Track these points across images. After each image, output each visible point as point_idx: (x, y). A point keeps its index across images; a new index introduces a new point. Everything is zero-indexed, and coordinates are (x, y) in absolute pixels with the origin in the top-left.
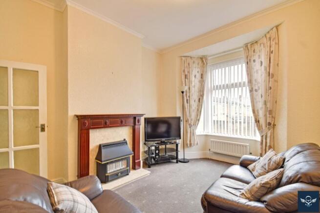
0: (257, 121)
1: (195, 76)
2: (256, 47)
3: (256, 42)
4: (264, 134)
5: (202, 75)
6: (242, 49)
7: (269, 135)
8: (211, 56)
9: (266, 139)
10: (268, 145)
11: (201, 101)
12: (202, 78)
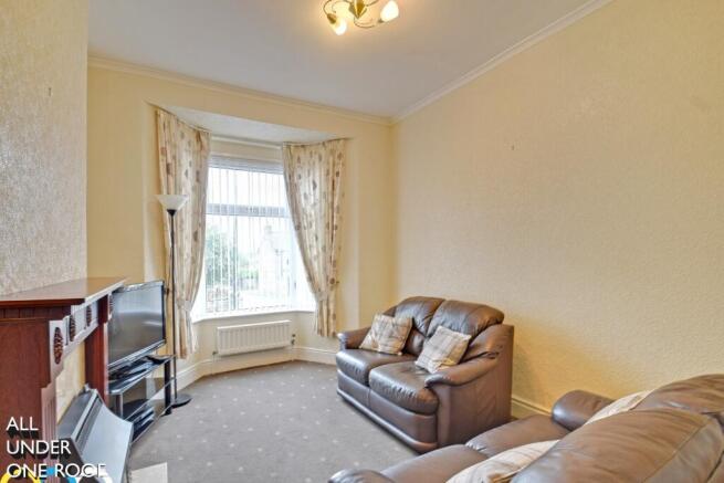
0: (311, 278)
1: (186, 173)
2: (302, 154)
3: (303, 146)
4: (324, 297)
5: (198, 173)
6: (279, 148)
7: (332, 298)
8: (216, 135)
9: (328, 305)
10: (332, 313)
11: (200, 238)
12: (198, 180)
